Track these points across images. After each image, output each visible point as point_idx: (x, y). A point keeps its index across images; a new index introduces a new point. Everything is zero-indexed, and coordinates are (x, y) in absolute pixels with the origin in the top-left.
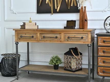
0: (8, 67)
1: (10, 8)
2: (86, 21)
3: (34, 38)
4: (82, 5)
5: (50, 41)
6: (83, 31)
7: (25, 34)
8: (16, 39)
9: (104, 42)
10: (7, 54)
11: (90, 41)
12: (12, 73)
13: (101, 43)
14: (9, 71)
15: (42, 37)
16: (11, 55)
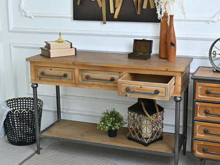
0: (20, 127)
1: (20, 6)
2: (172, 47)
3: (68, 78)
4: (165, 8)
5: (101, 86)
6: (167, 71)
7: (51, 69)
8: (34, 79)
9: (208, 93)
10: (17, 99)
11: (180, 91)
12: (28, 139)
13: (201, 95)
14: (21, 135)
15: (84, 77)
16: (26, 101)
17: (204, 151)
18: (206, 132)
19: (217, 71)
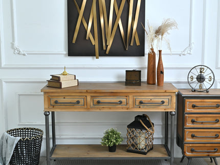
2: (162, 74)
3: (80, 104)
5: (110, 108)
6: (166, 92)
7: (64, 98)
8: (47, 107)
9: (194, 107)
11: (175, 107)
13: (189, 108)
14: (28, 161)
16: (20, 132)
17: (192, 151)
18: (193, 136)
19: (195, 91)
